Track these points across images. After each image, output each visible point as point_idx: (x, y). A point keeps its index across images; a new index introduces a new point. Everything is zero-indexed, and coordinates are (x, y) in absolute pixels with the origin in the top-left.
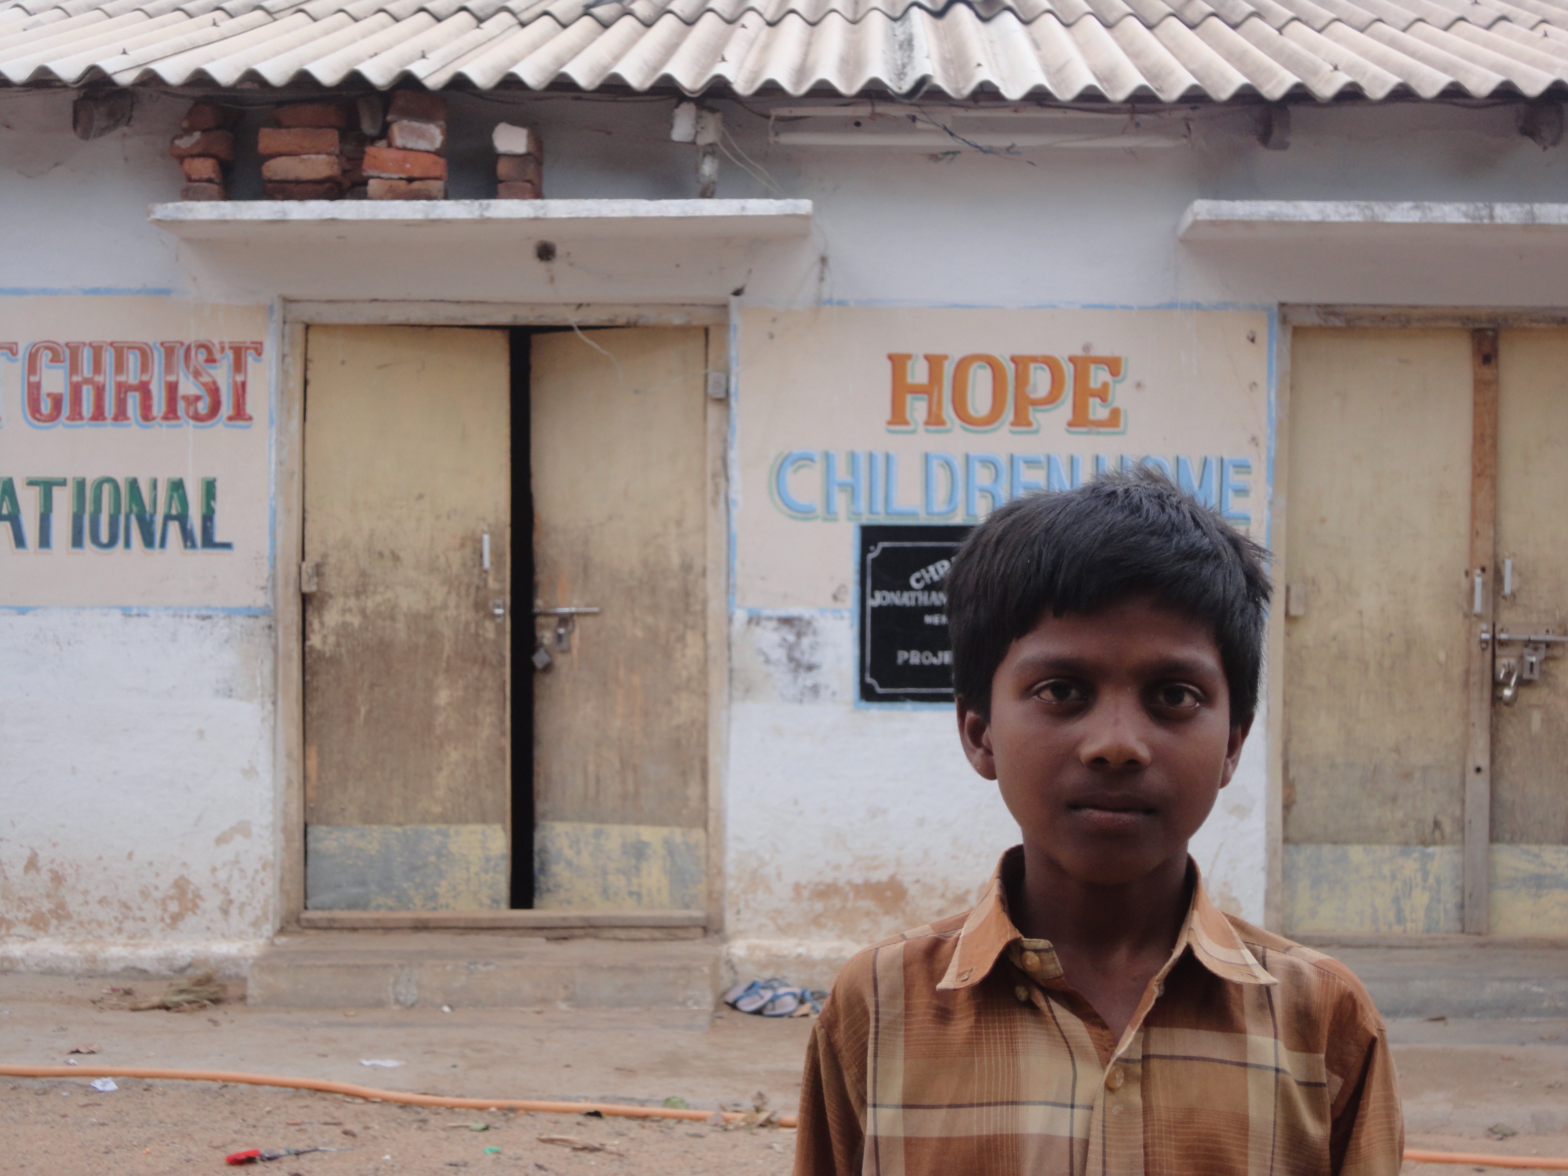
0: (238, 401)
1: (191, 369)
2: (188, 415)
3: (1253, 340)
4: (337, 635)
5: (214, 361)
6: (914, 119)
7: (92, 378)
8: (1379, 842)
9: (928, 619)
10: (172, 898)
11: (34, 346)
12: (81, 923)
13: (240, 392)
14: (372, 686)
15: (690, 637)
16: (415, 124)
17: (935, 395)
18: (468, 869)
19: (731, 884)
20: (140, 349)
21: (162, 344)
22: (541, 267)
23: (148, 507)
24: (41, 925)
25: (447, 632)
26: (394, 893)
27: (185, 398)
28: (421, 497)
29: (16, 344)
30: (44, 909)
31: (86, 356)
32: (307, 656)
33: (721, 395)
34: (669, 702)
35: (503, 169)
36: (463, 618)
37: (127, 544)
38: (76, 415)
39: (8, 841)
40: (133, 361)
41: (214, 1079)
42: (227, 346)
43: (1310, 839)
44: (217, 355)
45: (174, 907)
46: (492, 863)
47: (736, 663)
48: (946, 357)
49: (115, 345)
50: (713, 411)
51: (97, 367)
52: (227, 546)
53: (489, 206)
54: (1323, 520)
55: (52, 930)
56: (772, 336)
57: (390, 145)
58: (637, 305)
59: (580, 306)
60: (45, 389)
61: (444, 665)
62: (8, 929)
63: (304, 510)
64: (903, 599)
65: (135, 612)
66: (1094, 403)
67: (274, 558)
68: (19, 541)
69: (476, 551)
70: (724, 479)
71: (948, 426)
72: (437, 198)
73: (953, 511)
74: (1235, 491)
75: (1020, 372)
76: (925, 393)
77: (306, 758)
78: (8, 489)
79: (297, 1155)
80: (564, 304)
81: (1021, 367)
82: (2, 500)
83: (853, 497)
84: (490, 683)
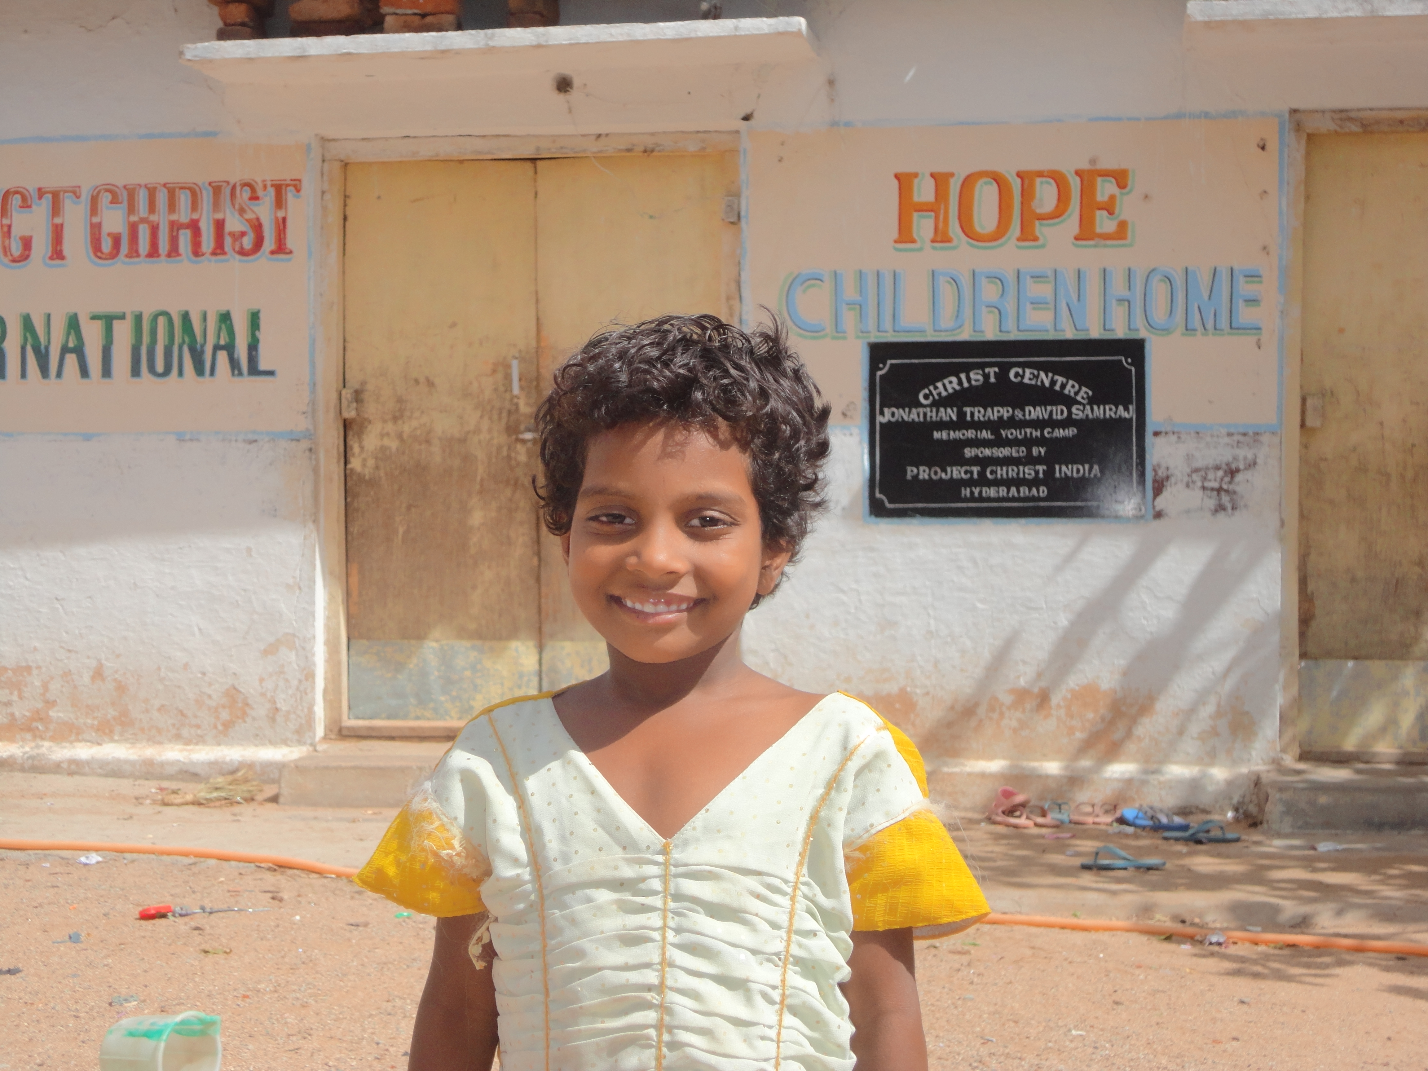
0: (280, 235)
1: (237, 206)
2: (234, 250)
3: (1263, 148)
4: (376, 458)
5: (257, 198)
7: (148, 218)
8: (1401, 658)
9: (937, 435)
10: (224, 707)
11: (96, 188)
12: (142, 730)
13: (281, 226)
14: (409, 507)
17: (942, 212)
18: (502, 684)
20: (189, 189)
21: (210, 184)
22: (560, 98)
23: (199, 338)
24: (107, 731)
25: (480, 454)
26: (431, 705)
27: (232, 234)
28: (454, 325)
29: (79, 187)
30: (109, 716)
31: (142, 198)
32: (348, 478)
33: (734, 219)
35: (514, 1)
36: (495, 442)
37: (181, 373)
38: (134, 252)
39: (76, 652)
40: (184, 199)
41: (187, 854)
42: (269, 183)
43: (1329, 654)
44: (260, 193)
45: (225, 715)
46: (525, 679)
48: (952, 175)
49: (168, 186)
50: (728, 234)
51: (152, 208)
52: (271, 373)
53: (493, 35)
54: (1341, 331)
55: (116, 737)
56: (781, 160)
58: (653, 134)
59: (599, 136)
60: (106, 229)
61: (478, 487)
62: (78, 734)
64: (913, 415)
65: (187, 437)
66: (1101, 215)
67: (313, 386)
68: (84, 372)
69: (508, 377)
70: (738, 300)
71: (955, 242)
72: (447, 30)
73: (960, 327)
74: (1246, 301)
75: (1025, 186)
76: (932, 211)
77: (347, 575)
78: (73, 324)
79: (211, 913)
80: (583, 136)
81: (1026, 182)
82: (68, 334)
83: (862, 316)
84: (522, 504)
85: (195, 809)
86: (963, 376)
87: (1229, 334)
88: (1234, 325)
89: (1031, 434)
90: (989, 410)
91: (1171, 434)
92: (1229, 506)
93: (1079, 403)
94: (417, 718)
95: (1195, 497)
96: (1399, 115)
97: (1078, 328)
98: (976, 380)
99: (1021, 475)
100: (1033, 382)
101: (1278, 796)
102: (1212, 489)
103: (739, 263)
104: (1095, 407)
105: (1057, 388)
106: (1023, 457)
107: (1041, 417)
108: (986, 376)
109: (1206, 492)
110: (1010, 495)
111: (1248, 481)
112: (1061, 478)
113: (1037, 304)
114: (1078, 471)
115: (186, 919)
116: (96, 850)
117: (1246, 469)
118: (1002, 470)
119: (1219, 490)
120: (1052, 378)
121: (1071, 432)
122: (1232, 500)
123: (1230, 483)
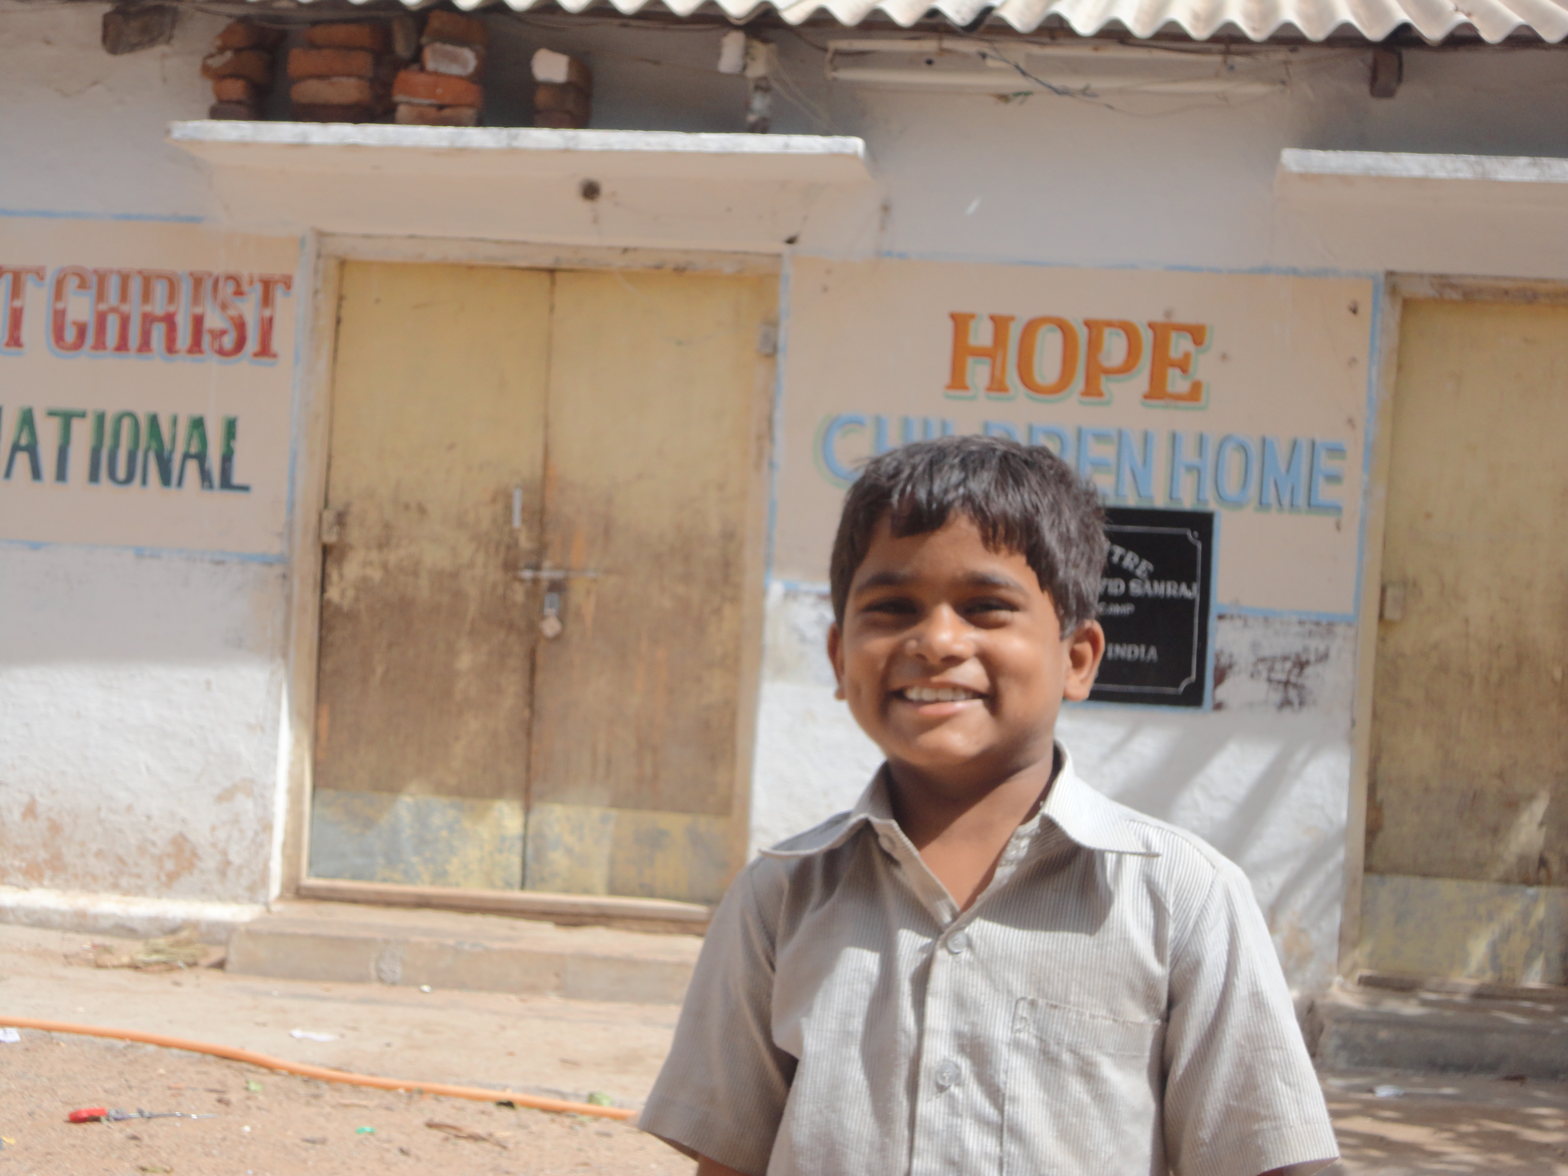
0: (265, 336)
1: (219, 302)
2: (212, 349)
3: (1354, 311)
4: (357, 589)
5: (242, 294)
6: (984, 56)
7: (118, 307)
8: (1475, 878)
10: (169, 856)
11: (62, 270)
12: (76, 876)
13: (267, 327)
14: (390, 645)
15: (728, 610)
16: (449, 48)
17: (999, 359)
18: (481, 847)
20: (167, 278)
21: (191, 274)
22: (585, 206)
23: (167, 445)
24: (36, 874)
25: (473, 591)
26: (401, 866)
27: (212, 332)
28: (451, 447)
29: (44, 268)
30: (40, 859)
31: (114, 284)
32: (324, 609)
33: (769, 351)
34: (699, 680)
35: (542, 98)
36: (491, 578)
37: (144, 481)
38: (100, 344)
39: (8, 785)
40: (160, 290)
41: (121, 1037)
42: (256, 278)
43: (1396, 870)
44: (245, 288)
45: (170, 865)
46: (508, 843)
47: (769, 640)
48: (1012, 318)
49: (143, 273)
50: (762, 367)
51: (124, 296)
52: (245, 488)
53: (519, 135)
54: (1428, 516)
55: (46, 882)
56: (825, 289)
57: (422, 69)
58: (686, 252)
59: (626, 250)
60: (71, 317)
61: (468, 627)
63: (330, 457)
65: (147, 553)
66: (1173, 374)
67: (292, 505)
68: (36, 473)
69: (508, 508)
70: (768, 440)
71: (1012, 392)
72: (465, 124)
74: (1327, 478)
75: (1093, 336)
76: (988, 356)
77: (317, 716)
78: (27, 420)
79: (149, 1118)
80: (610, 249)
81: (1094, 332)
82: (21, 431)
84: (516, 649)
85: (130, 973)
87: (1306, 512)
88: (1312, 503)
91: (1237, 618)
92: (1296, 701)
93: (1138, 578)
94: (385, 880)
95: (1259, 690)
96: (1505, 285)
97: (1142, 495)
101: (1334, 1027)
102: (1279, 682)
103: (773, 400)
104: (1156, 584)
105: (1116, 559)
109: (1271, 685)
111: (1318, 675)
112: (1113, 660)
113: (1098, 466)
114: (1134, 652)
115: (121, 1125)
116: (20, 1026)
117: (1316, 662)
119: (1287, 683)
121: (1127, 609)
122: (1300, 695)
123: (1299, 676)
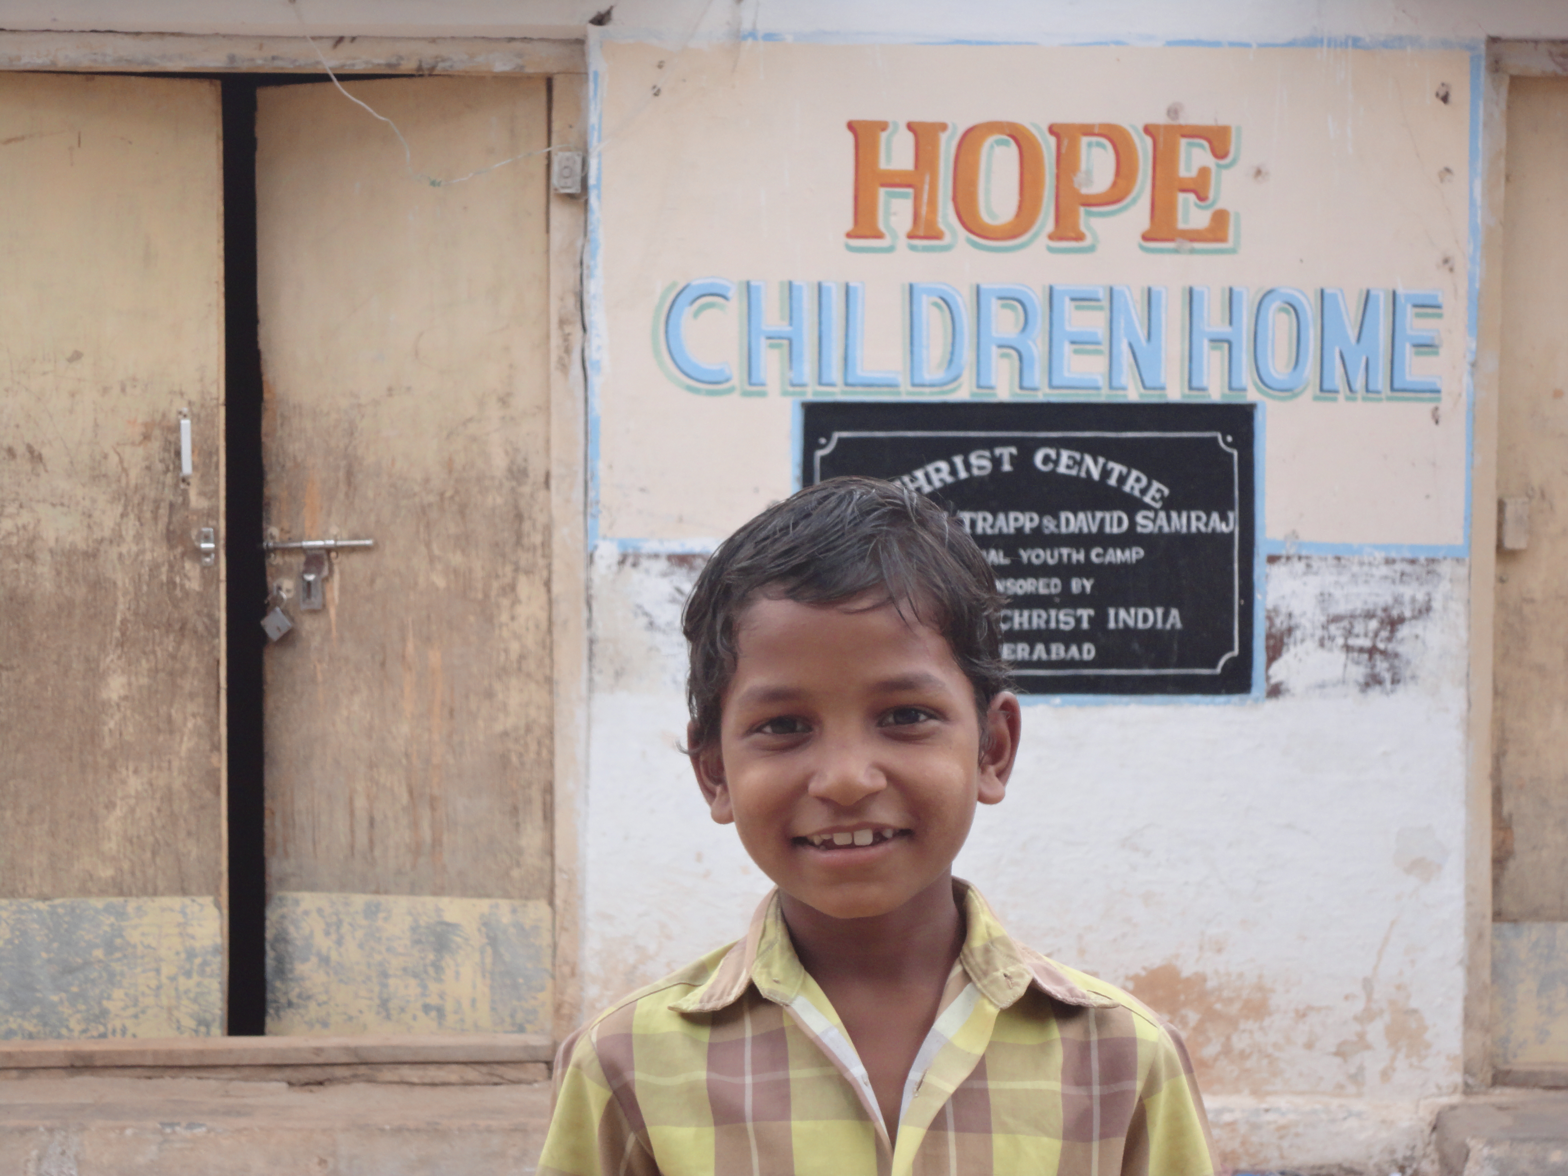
3: (1445, 99)
15: (524, 587)
17: (926, 187)
18: (158, 971)
19: (592, 991)
25: (122, 579)
26: (36, 1010)
28: (76, 356)
33: (575, 189)
34: (489, 694)
36: (148, 556)
43: (1536, 914)
46: (198, 960)
47: (600, 629)
48: (943, 127)
50: (561, 215)
54: (1558, 394)
56: (657, 92)
58: (433, 40)
59: (340, 40)
61: (117, 634)
66: (1186, 201)
69: (173, 446)
70: (579, 326)
71: (947, 240)
73: (955, 379)
74: (1417, 346)
75: (1063, 150)
76: (909, 186)
80: (314, 38)
81: (1065, 142)
83: (792, 358)
84: (193, 663)
86: (958, 460)
87: (1389, 399)
88: (1397, 385)
89: (1069, 556)
90: (1001, 517)
91: (1295, 560)
92: (1387, 676)
93: (1148, 507)
94: (12, 1035)
95: (1333, 663)
97: (1147, 384)
98: (981, 468)
99: (1053, 625)
100: (1074, 472)
101: (1486, 1151)
102: (1361, 650)
103: (581, 263)
104: (1174, 515)
105: (1113, 481)
106: (1058, 595)
107: (1085, 530)
108: (997, 462)
109: (1351, 655)
110: (1035, 657)
111: (1417, 637)
112: (1117, 630)
113: (1081, 343)
114: (1145, 618)
117: (1414, 618)
118: (1021, 615)
119: (1372, 651)
120: (1105, 466)
121: (1134, 554)
122: (1392, 668)
123: (1389, 639)
